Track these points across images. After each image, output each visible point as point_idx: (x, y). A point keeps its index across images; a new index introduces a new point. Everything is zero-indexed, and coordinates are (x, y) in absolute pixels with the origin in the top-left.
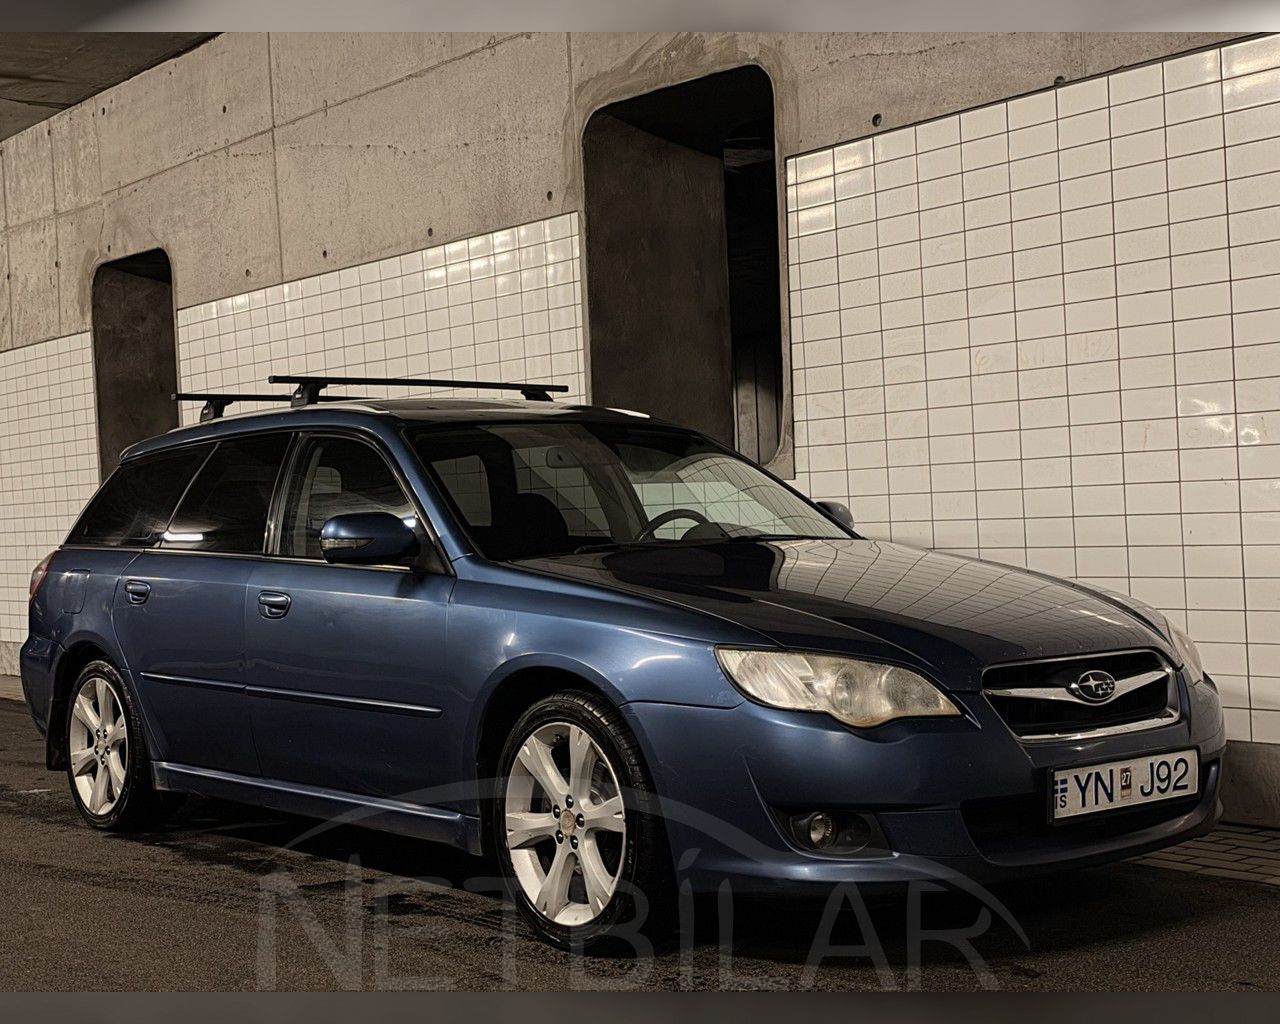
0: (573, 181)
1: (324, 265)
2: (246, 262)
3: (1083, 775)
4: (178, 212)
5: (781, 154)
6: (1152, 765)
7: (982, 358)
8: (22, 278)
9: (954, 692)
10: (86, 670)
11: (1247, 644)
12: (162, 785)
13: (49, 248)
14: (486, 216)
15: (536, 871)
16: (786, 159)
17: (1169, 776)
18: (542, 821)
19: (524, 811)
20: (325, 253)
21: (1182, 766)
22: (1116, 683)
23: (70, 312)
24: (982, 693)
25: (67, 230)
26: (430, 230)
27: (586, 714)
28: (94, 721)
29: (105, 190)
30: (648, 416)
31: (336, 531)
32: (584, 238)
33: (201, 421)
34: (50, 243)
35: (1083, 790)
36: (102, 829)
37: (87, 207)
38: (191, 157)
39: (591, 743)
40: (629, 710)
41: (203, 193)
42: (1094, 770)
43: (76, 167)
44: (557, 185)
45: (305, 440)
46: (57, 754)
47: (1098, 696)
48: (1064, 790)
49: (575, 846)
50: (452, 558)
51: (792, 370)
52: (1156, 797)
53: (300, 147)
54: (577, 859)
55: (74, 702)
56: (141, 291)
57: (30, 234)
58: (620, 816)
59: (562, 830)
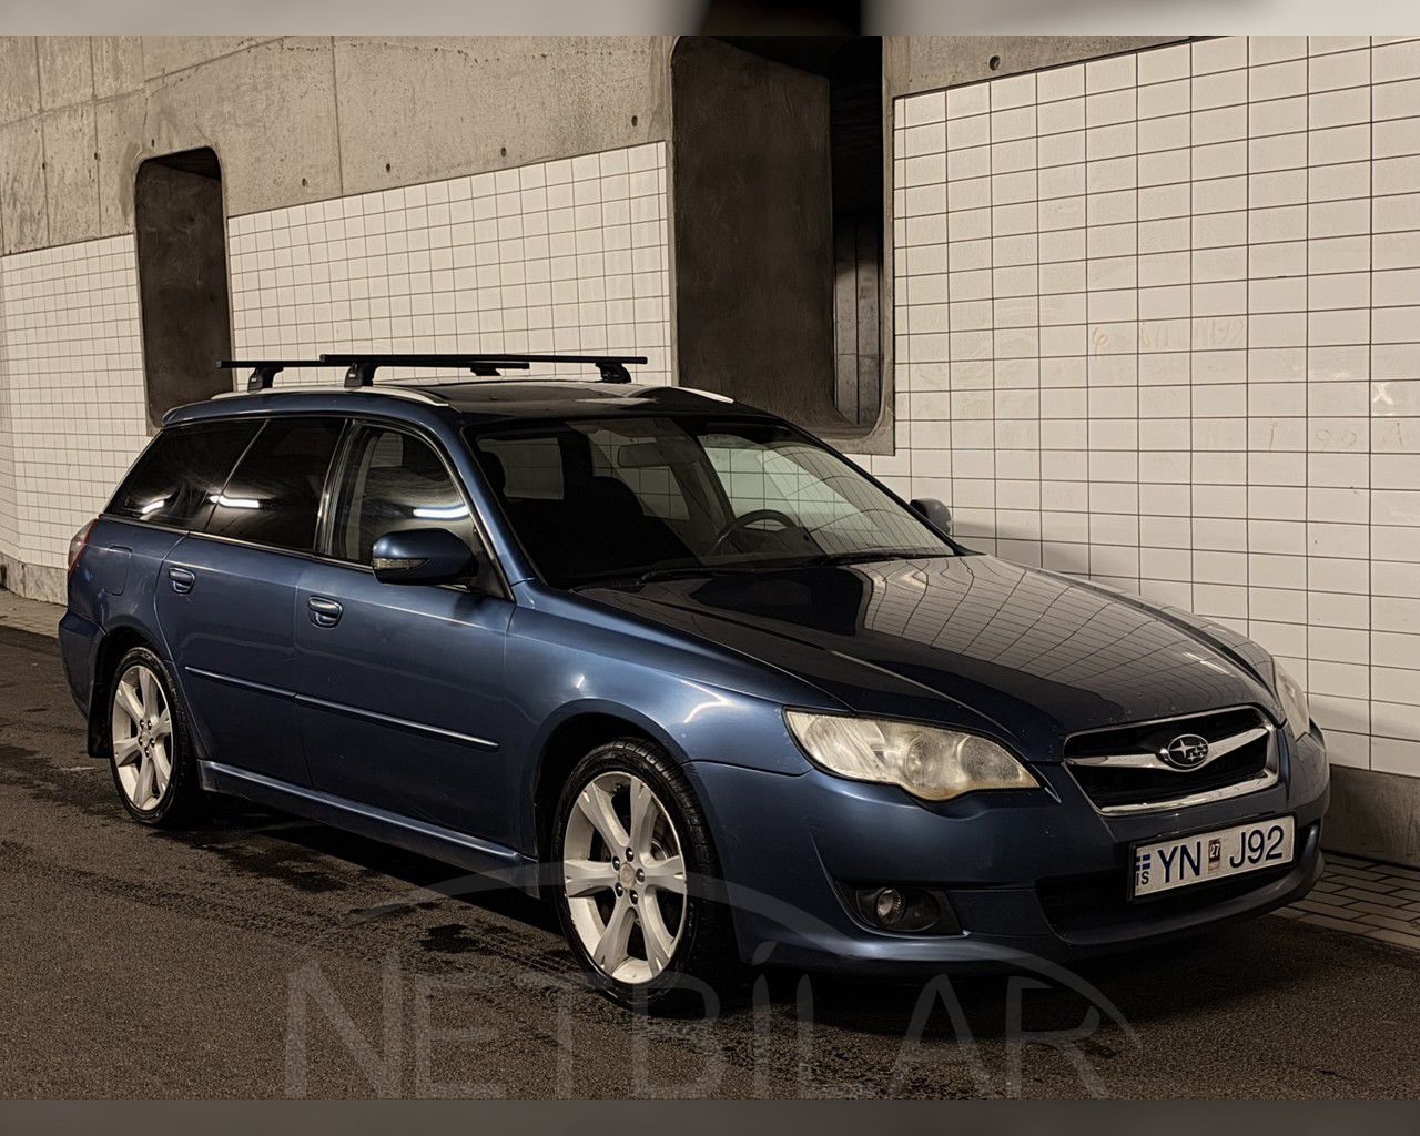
0: (661, 105)
1: (387, 180)
2: (303, 169)
3: (1168, 848)
4: (227, 108)
5: (888, 94)
6: (1244, 834)
7: (1102, 336)
8: (58, 169)
9: (1036, 764)
10: (128, 656)
11: (1370, 666)
12: (208, 785)
13: (87, 138)
14: (565, 139)
15: (595, 921)
16: (894, 99)
17: (1262, 846)
18: (600, 871)
19: (582, 858)
20: (388, 167)
21: (1277, 834)
22: (1210, 746)
23: (112, 210)
24: (1063, 764)
25: (107, 119)
26: (504, 150)
27: (646, 766)
28: (138, 710)
29: (147, 77)
30: (731, 401)
31: (388, 550)
32: (672, 172)
33: (249, 390)
34: (88, 131)
35: (1167, 864)
36: (147, 825)
37: (129, 95)
38: (242, 47)
39: (653, 798)
40: (691, 769)
41: (255, 88)
42: (1179, 843)
43: (116, 51)
44: (643, 108)
45: (358, 430)
46: (99, 740)
47: (1190, 762)
48: (1147, 866)
49: (635, 901)
50: (512, 582)
51: (894, 336)
52: (1247, 867)
53: (361, 45)
54: (636, 913)
55: (116, 689)
56: (190, 188)
57: (66, 119)
58: (680, 877)
59: (622, 883)
